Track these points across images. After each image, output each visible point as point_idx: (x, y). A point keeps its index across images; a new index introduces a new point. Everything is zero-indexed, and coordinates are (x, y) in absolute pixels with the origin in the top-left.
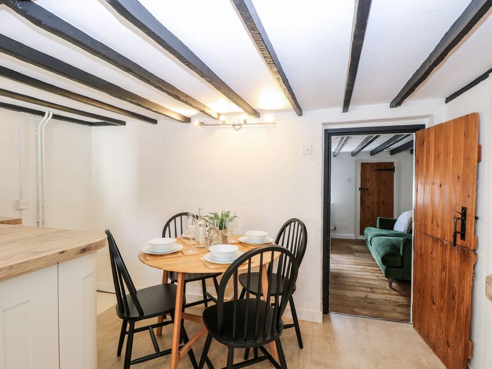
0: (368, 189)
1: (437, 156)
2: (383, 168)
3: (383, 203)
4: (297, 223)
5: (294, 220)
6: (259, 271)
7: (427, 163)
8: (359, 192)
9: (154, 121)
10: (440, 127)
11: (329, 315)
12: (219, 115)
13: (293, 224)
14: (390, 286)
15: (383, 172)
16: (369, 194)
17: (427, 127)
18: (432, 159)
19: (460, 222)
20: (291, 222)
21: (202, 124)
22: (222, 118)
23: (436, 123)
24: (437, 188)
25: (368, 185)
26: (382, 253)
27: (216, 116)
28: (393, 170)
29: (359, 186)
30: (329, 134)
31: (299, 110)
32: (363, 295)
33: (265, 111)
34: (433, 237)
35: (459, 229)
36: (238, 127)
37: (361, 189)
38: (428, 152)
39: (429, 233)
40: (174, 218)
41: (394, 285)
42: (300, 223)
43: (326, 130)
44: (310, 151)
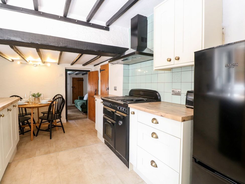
0: (75, 87)
1: (92, 78)
2: (80, 80)
3: (80, 92)
4: (59, 95)
7: (90, 80)
8: (72, 88)
10: (92, 72)
12: (29, 61)
14: (83, 114)
15: (80, 81)
16: (75, 89)
17: (90, 71)
18: (91, 79)
19: (95, 92)
20: (57, 95)
21: (21, 63)
23: (92, 71)
24: (92, 85)
25: (75, 86)
26: (81, 105)
28: (83, 80)
29: (72, 86)
32: (76, 117)
34: (91, 96)
35: (95, 93)
36: (36, 66)
37: (72, 87)
38: (91, 77)
39: (91, 95)
41: (84, 114)
43: (66, 69)
44: (62, 75)
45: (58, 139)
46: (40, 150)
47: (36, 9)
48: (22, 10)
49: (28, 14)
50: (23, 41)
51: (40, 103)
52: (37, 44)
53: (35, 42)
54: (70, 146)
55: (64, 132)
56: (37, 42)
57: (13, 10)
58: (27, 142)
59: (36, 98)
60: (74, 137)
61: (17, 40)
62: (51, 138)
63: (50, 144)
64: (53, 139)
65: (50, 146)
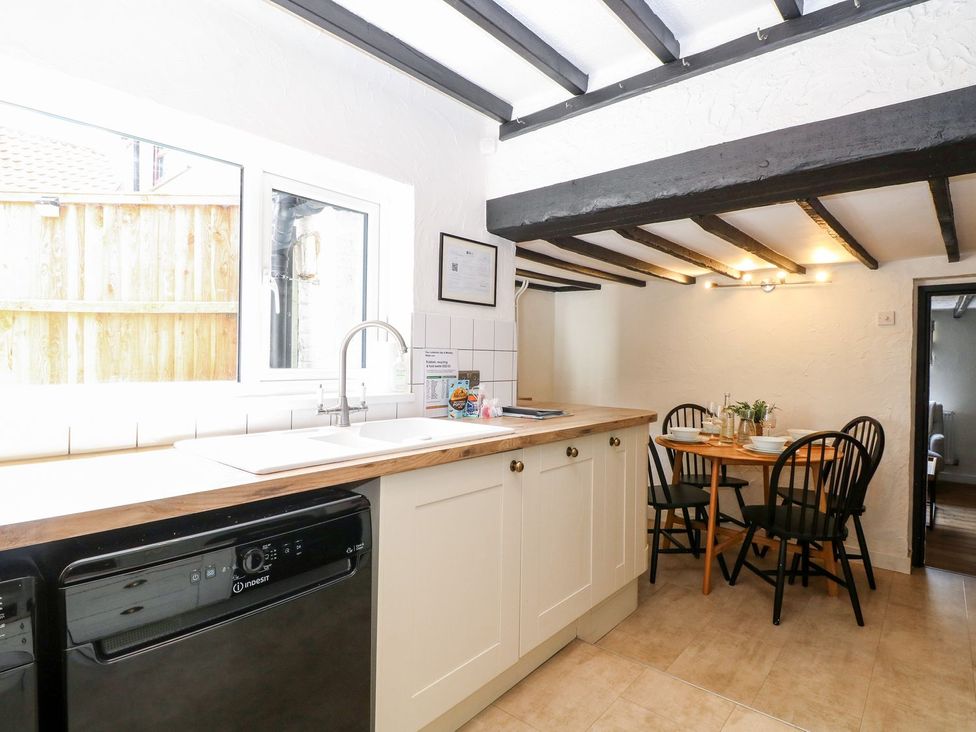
4: (867, 423)
5: (863, 419)
6: (788, 486)
9: (642, 284)
11: (924, 571)
12: (742, 273)
13: (861, 425)
20: (859, 422)
21: (716, 285)
22: (747, 278)
27: (737, 276)
30: (925, 294)
31: (873, 262)
33: (814, 266)
36: (769, 288)
40: (676, 410)
42: (872, 421)
43: (921, 289)
44: (891, 320)
45: (807, 643)
46: (702, 648)
47: (669, 59)
48: (625, 90)
49: (645, 91)
50: (629, 202)
51: (746, 446)
52: (674, 198)
53: (665, 194)
54: (841, 714)
55: (861, 623)
56: (673, 191)
57: (600, 104)
58: (687, 592)
59: (745, 423)
60: (897, 674)
61: (614, 205)
62: (777, 620)
63: (759, 644)
64: (784, 631)
65: (751, 652)
